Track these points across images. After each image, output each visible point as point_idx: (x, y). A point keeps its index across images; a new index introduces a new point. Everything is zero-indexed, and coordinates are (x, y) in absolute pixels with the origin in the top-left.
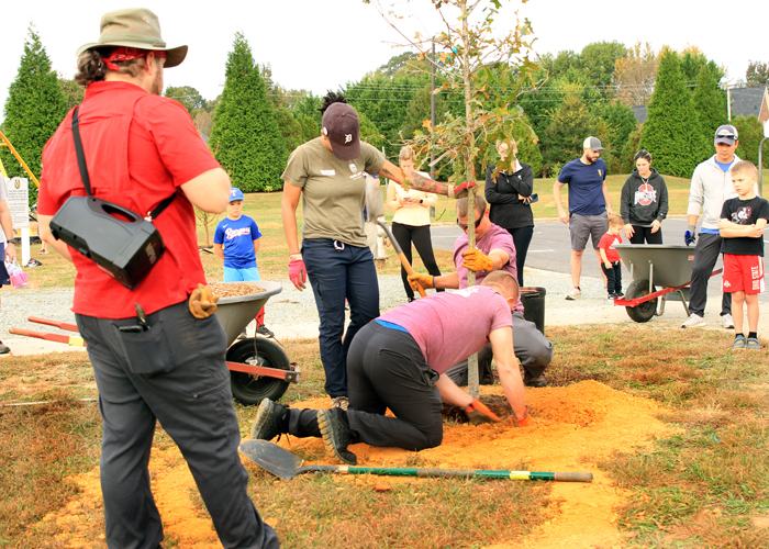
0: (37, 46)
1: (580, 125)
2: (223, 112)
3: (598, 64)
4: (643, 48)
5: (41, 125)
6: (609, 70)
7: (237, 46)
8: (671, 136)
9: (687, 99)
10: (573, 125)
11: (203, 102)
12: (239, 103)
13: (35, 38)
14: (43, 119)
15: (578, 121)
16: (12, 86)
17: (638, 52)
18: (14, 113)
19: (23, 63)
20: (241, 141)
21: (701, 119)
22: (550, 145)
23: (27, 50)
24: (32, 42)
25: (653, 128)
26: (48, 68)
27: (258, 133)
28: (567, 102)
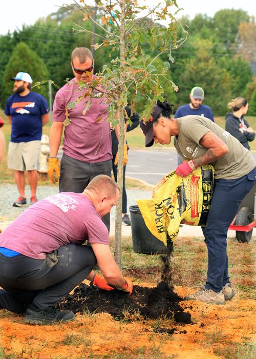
1: (208, 75)
3: (226, 25)
6: (235, 31)
15: (207, 71)
28: (199, 55)
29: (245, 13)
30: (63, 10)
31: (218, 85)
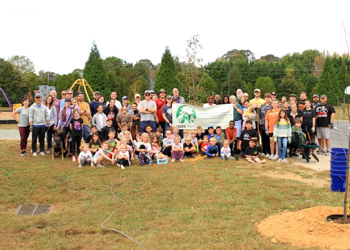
0: (96, 49)
1: (292, 84)
2: (160, 74)
3: (308, 58)
4: (326, 53)
5: (96, 77)
6: (313, 61)
7: (166, 51)
8: (327, 89)
9: (334, 76)
10: (289, 84)
11: (153, 65)
12: (166, 71)
13: (95, 46)
14: (96, 75)
15: (291, 83)
16: (86, 63)
17: (324, 54)
18: (87, 72)
19: (90, 55)
20: (166, 85)
21: (340, 84)
22: (281, 91)
23: (92, 50)
24: (94, 47)
25: (321, 86)
26: (99, 57)
27: (172, 83)
28: (287, 75)
29: (318, 52)
30: (229, 53)
31: (297, 89)
